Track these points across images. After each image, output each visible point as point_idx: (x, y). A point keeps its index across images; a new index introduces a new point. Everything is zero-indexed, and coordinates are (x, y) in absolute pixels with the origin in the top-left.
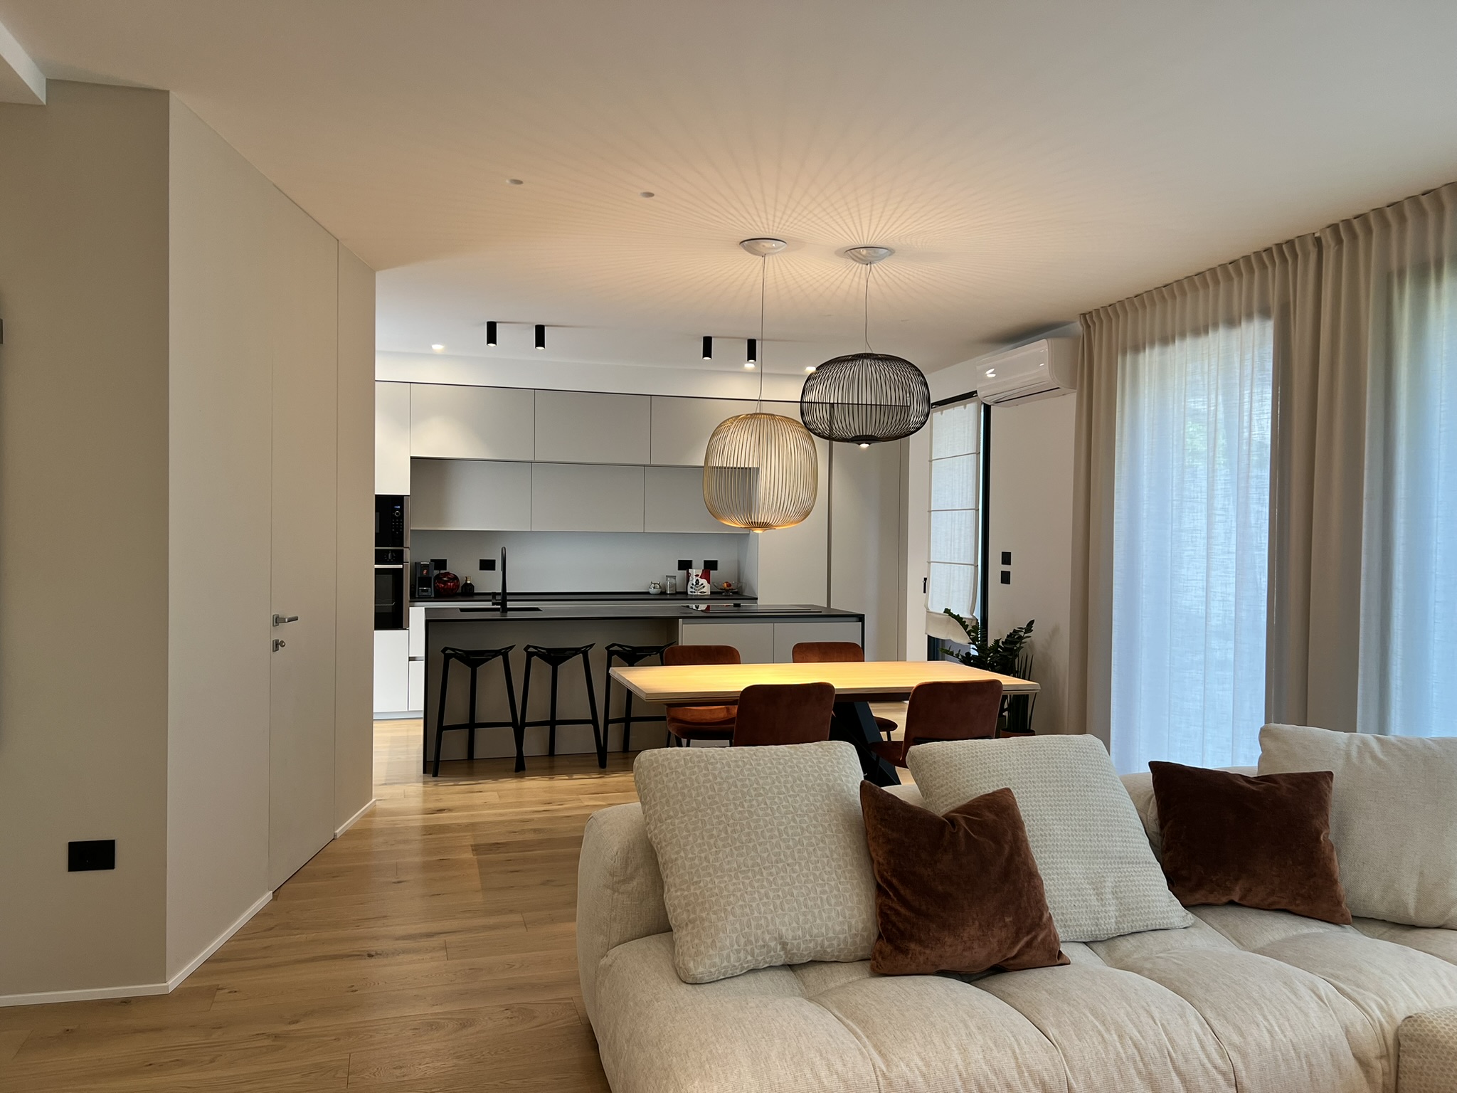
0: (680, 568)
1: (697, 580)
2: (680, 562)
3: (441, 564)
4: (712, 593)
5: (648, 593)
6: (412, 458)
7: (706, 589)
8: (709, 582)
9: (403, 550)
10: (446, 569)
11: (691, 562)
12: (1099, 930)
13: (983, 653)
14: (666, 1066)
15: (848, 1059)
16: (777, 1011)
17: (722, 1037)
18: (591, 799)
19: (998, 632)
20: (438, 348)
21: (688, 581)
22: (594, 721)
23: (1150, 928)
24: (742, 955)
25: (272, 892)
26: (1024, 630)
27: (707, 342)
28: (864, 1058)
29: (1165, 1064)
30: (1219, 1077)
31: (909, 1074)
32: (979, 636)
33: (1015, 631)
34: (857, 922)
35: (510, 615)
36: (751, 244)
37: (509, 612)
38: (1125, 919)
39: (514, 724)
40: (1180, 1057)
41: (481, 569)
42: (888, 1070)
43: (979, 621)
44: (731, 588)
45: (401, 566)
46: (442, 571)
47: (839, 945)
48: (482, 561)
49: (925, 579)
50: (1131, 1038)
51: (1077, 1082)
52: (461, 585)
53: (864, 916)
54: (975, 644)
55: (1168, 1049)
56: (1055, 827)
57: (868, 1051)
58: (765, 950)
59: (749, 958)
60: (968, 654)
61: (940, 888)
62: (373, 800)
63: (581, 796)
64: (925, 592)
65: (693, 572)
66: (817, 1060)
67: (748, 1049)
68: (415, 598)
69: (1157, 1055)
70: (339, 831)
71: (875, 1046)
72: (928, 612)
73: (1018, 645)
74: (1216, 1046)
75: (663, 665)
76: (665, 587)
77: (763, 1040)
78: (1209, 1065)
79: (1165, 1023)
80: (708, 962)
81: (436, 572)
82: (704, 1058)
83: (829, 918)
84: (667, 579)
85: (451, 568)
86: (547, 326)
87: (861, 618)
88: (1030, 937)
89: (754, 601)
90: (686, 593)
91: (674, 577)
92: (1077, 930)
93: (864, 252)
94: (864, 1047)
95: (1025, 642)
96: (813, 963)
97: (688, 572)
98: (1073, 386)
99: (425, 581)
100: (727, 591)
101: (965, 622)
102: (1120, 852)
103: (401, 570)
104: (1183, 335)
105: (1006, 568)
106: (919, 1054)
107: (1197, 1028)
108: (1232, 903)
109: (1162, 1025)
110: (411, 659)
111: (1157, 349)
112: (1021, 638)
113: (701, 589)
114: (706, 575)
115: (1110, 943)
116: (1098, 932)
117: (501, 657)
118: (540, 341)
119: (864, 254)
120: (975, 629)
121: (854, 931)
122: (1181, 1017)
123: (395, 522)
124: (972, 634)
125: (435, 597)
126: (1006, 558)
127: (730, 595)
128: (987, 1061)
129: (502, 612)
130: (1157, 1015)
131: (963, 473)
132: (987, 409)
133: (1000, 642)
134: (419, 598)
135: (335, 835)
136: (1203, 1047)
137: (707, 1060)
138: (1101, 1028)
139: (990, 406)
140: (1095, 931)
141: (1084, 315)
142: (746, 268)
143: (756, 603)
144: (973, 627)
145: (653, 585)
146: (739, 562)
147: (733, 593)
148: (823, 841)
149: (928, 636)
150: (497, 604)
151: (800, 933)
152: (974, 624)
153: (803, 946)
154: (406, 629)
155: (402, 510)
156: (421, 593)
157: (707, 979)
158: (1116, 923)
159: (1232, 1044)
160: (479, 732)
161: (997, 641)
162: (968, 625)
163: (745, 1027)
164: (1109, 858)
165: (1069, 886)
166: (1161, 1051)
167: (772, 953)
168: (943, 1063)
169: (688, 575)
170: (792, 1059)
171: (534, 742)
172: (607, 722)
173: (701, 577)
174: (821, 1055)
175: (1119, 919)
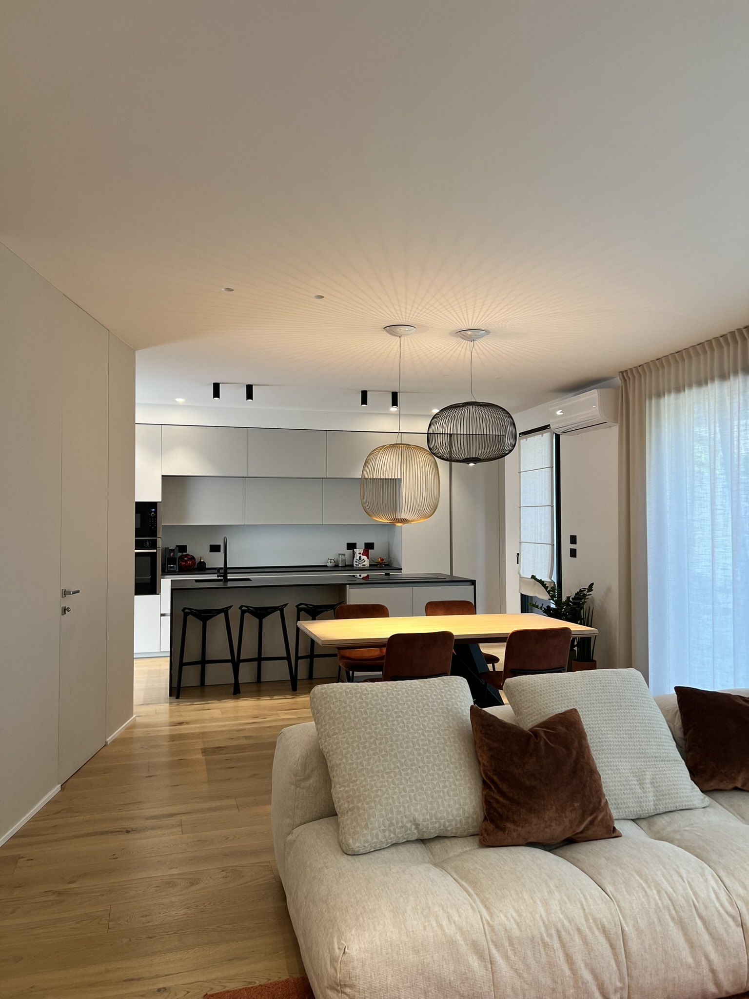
0: (348, 548)
1: (360, 557)
2: (348, 544)
3: (183, 548)
4: (370, 565)
5: (326, 566)
6: (162, 476)
7: (367, 563)
8: (368, 558)
9: (156, 540)
10: (186, 552)
11: (355, 544)
12: (642, 810)
13: (559, 606)
14: (332, 918)
15: (462, 912)
16: (412, 876)
17: (372, 896)
18: (286, 714)
19: (569, 591)
20: (180, 400)
21: (354, 557)
22: (288, 658)
23: (678, 808)
24: (387, 833)
25: (60, 785)
26: (587, 590)
27: (364, 394)
28: (474, 911)
29: (691, 911)
30: (729, 920)
31: (507, 922)
32: (556, 594)
33: (580, 591)
34: (469, 808)
35: (230, 584)
36: (391, 329)
37: (229, 582)
38: (661, 802)
39: (232, 661)
40: (702, 906)
41: (211, 551)
42: (491, 920)
43: (556, 584)
44: (383, 561)
45: (155, 551)
46: (184, 554)
47: (456, 825)
48: (211, 546)
49: (518, 554)
50: (666, 892)
51: (628, 926)
52: (197, 563)
53: (474, 803)
54: (553, 600)
55: (693, 900)
56: (608, 736)
57: (477, 906)
58: (403, 830)
59: (392, 835)
60: (549, 607)
61: (528, 783)
62: (134, 716)
63: (279, 712)
64: (518, 563)
65: (357, 551)
66: (440, 913)
67: (390, 905)
68: (166, 572)
69: (685, 905)
70: (109, 739)
71: (483, 902)
72: (521, 577)
73: (583, 601)
74: (727, 897)
75: (335, 619)
76: (338, 561)
77: (402, 898)
78: (722, 911)
79: (690, 880)
80: (362, 839)
81: (180, 554)
82: (359, 913)
83: (449, 806)
84: (339, 556)
85: (190, 551)
86: (254, 385)
87: (473, 583)
88: (592, 817)
89: (400, 571)
90: (352, 566)
91: (344, 555)
92: (627, 810)
93: (469, 333)
94: (474, 902)
95: (588, 598)
96: (439, 838)
97: (353, 551)
98: (616, 421)
99: (172, 560)
100: (381, 564)
101: (546, 584)
102: (655, 753)
103: (155, 554)
104: (690, 386)
105: (573, 546)
106: (513, 907)
107: (712, 883)
108: (736, 789)
109: (689, 883)
110: (162, 615)
111: (673, 396)
112: (585, 595)
113: (363, 563)
114: (366, 553)
115: (651, 820)
116: (641, 812)
117: (223, 614)
118: (250, 396)
119: (469, 334)
120: (553, 589)
121: (466, 815)
122: (702, 876)
123: (151, 520)
124: (551, 592)
125: (178, 572)
126: (573, 540)
127: (383, 567)
128: (563, 912)
129: (224, 582)
130: (684, 875)
131: (542, 481)
132: (558, 437)
133: (571, 598)
134: (168, 572)
135: (106, 742)
136: (718, 898)
137: (361, 914)
138: (644, 885)
139: (559, 435)
140: (639, 811)
141: (622, 372)
142: (389, 345)
143: (401, 572)
144: (551, 588)
145: (329, 560)
146: (389, 544)
147: (386, 565)
148: (445, 750)
149: (521, 594)
150: (221, 576)
151: (428, 817)
152: (552, 585)
153: (430, 826)
154: (158, 594)
155: (156, 512)
156: (169, 569)
157: (362, 851)
158: (654, 805)
159: (739, 896)
160: (209, 667)
161: (568, 598)
162: (548, 587)
163: (388, 888)
164: (647, 757)
165: (620, 779)
166: (688, 902)
167: (409, 832)
168: (531, 913)
169: (354, 553)
170: (422, 912)
171: (246, 673)
172: (297, 658)
173: (362, 555)
174: (443, 909)
175: (656, 802)
